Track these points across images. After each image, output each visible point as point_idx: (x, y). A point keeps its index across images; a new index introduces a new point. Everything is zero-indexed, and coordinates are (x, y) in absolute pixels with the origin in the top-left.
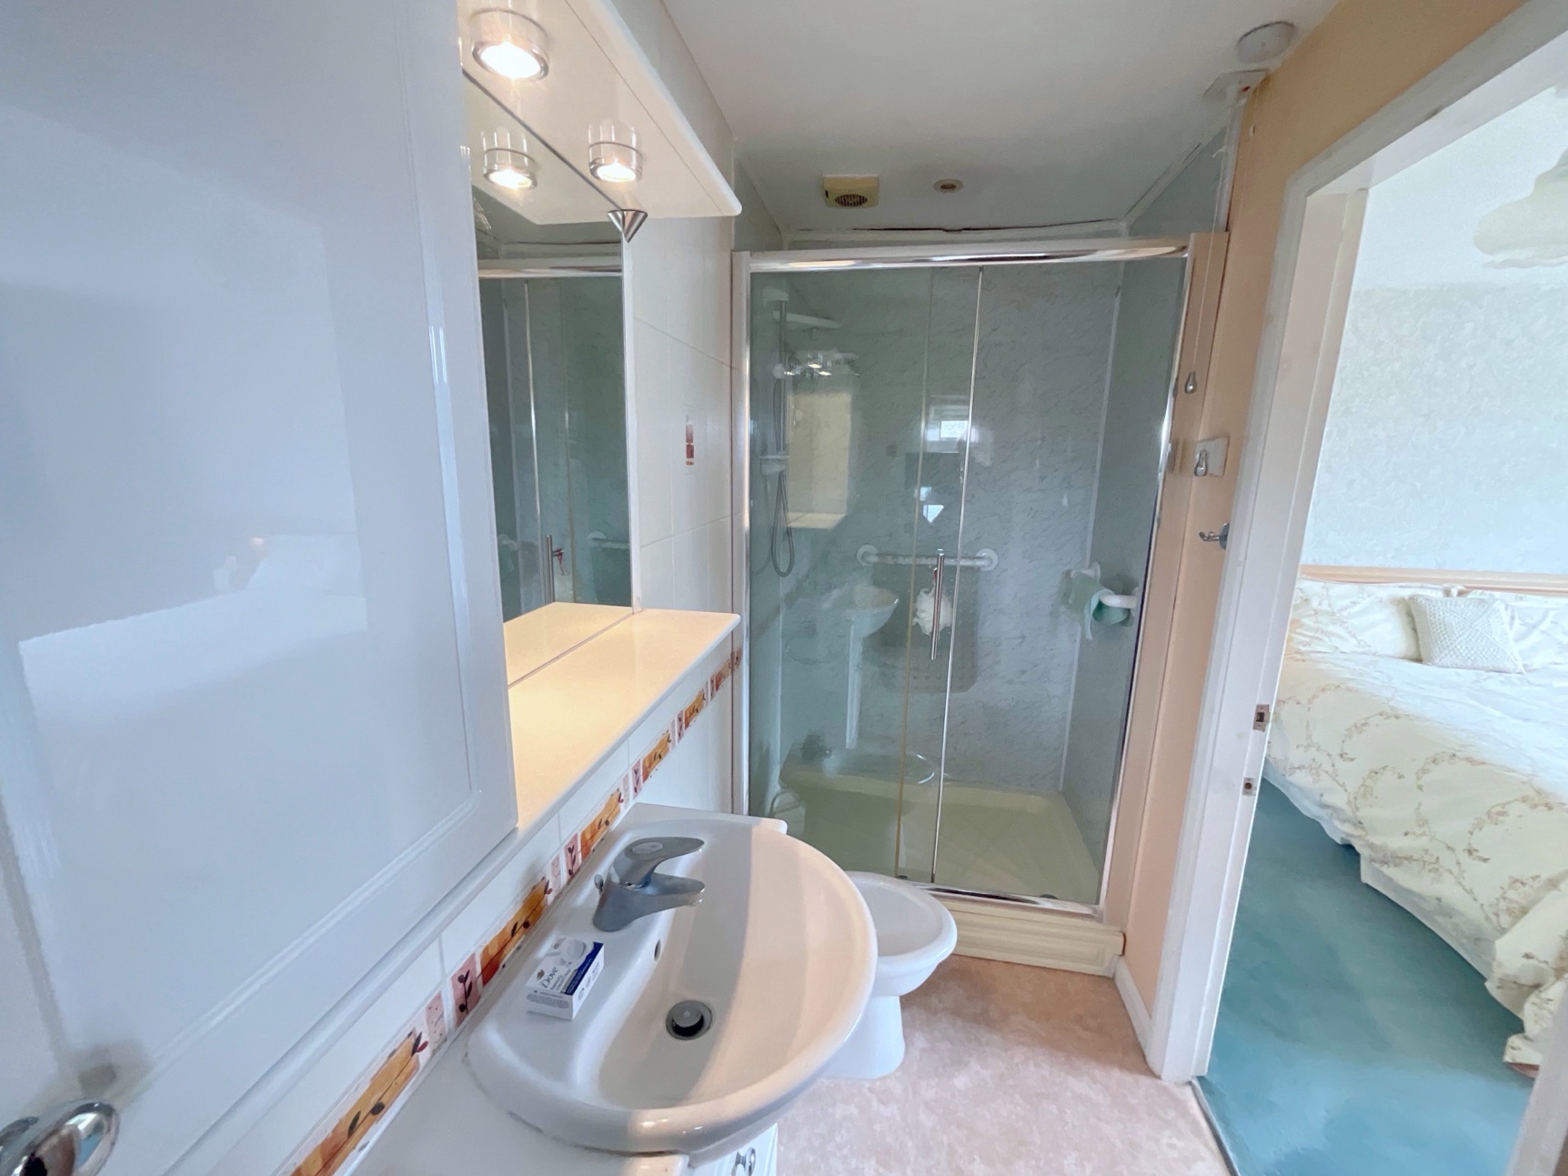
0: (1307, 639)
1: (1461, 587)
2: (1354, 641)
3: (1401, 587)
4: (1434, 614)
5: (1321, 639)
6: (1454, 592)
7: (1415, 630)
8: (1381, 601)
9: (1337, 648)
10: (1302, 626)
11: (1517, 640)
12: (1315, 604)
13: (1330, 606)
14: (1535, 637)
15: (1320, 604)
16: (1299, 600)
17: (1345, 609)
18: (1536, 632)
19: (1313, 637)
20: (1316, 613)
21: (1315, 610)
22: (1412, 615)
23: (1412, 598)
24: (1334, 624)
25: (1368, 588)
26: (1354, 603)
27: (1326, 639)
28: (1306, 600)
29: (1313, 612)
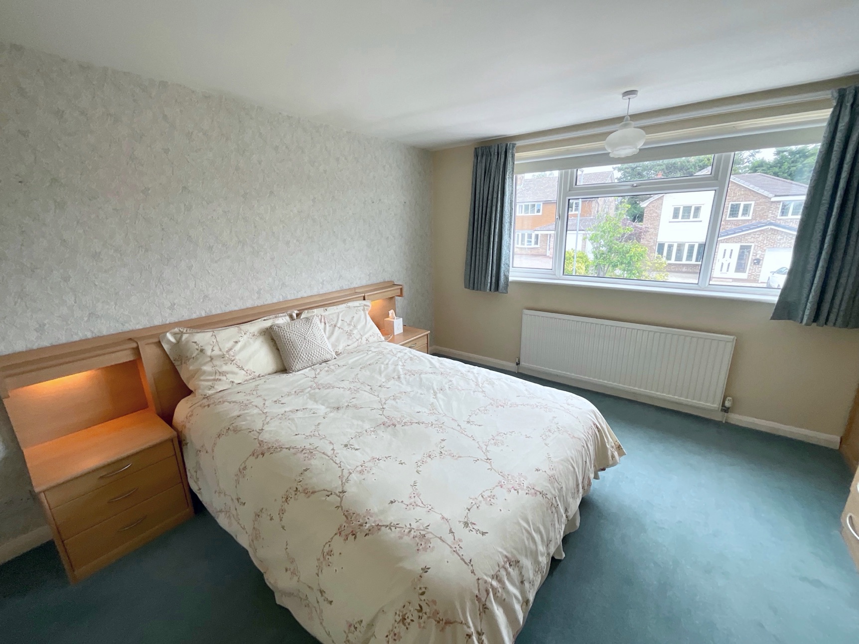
0: (210, 383)
1: (296, 312)
2: (243, 372)
3: (264, 320)
4: (285, 336)
5: (220, 380)
6: (295, 315)
7: (278, 349)
8: (254, 335)
9: (233, 382)
10: (204, 372)
11: (329, 338)
12: (209, 353)
13: (220, 350)
14: (337, 332)
15: (213, 350)
16: (197, 352)
17: (230, 349)
18: (337, 328)
19: (214, 380)
20: (212, 358)
21: (211, 357)
22: (273, 338)
23: (271, 327)
24: (226, 364)
25: (243, 327)
26: (236, 342)
27: (224, 378)
28: (202, 351)
29: (209, 359)
